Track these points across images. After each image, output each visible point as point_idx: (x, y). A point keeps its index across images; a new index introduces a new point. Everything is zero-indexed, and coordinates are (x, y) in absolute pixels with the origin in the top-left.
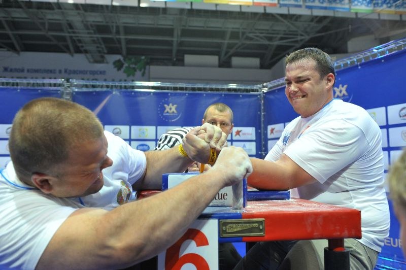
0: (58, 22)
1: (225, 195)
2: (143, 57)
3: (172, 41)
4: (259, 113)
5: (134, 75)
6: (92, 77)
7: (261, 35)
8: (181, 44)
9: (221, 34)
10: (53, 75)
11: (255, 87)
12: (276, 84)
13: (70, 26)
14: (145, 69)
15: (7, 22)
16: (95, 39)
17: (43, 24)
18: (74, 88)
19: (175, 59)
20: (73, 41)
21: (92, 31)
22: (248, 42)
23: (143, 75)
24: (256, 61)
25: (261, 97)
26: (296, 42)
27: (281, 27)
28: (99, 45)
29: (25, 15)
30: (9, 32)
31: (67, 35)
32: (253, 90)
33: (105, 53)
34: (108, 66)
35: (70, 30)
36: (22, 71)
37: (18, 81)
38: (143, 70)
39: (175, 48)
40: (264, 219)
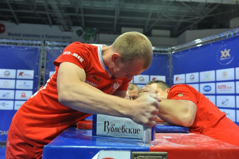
0: (42, 5)
1: (139, 130)
2: (95, 29)
3: (114, 18)
4: (168, 66)
5: (89, 40)
6: (62, 40)
7: (172, 15)
8: (119, 20)
9: (145, 14)
10: (38, 38)
11: (166, 50)
12: (180, 48)
13: (50, 7)
14: (96, 36)
15: (11, 4)
16: (65, 16)
17: (33, 6)
18: (48, 47)
19: (115, 30)
20: (52, 17)
21: (63, 11)
22: (163, 20)
23: (95, 39)
24: (168, 32)
25: (170, 56)
26: (195, 20)
27: (185, 10)
28: (67, 20)
30: (12, 11)
31: (47, 13)
32: (165, 52)
33: (71, 25)
34: (73, 34)
35: (50, 10)
36: (19, 35)
37: (17, 42)
38: (94, 37)
39: (115, 23)
40: (167, 153)
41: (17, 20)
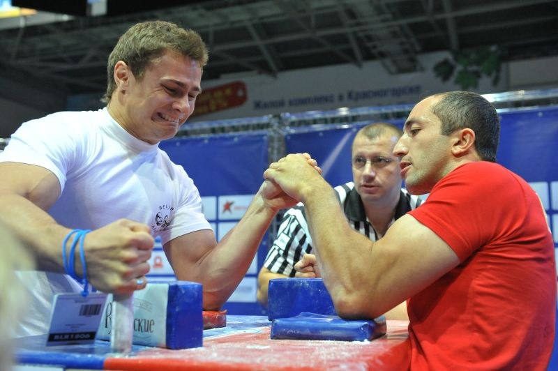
0: (330, 10)
2: (493, 48)
6: (396, 99)
13: (351, 14)
14: (498, 70)
15: (254, 26)
16: (397, 29)
17: (307, 19)
21: (389, 16)
23: (496, 82)
28: (403, 39)
29: (277, 10)
30: (258, 42)
31: (346, 30)
33: (417, 53)
34: (427, 75)
35: (352, 22)
36: (281, 104)
38: (494, 74)
41: (273, 66)
